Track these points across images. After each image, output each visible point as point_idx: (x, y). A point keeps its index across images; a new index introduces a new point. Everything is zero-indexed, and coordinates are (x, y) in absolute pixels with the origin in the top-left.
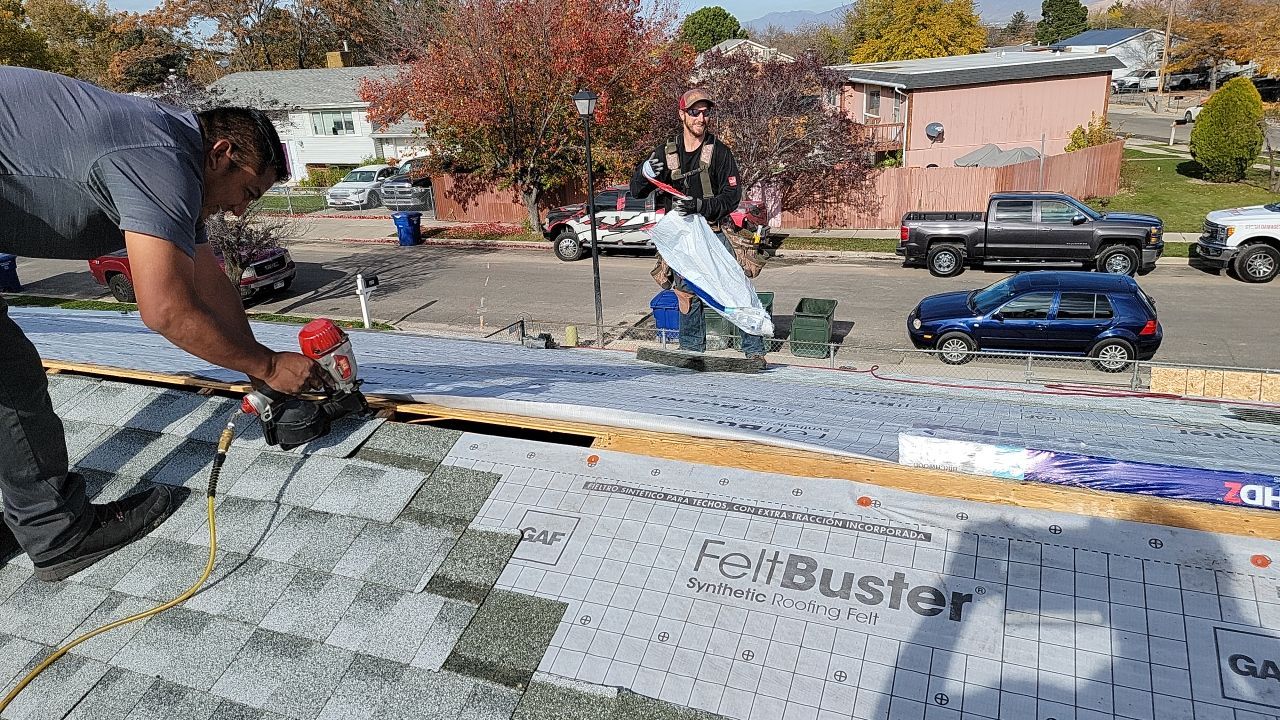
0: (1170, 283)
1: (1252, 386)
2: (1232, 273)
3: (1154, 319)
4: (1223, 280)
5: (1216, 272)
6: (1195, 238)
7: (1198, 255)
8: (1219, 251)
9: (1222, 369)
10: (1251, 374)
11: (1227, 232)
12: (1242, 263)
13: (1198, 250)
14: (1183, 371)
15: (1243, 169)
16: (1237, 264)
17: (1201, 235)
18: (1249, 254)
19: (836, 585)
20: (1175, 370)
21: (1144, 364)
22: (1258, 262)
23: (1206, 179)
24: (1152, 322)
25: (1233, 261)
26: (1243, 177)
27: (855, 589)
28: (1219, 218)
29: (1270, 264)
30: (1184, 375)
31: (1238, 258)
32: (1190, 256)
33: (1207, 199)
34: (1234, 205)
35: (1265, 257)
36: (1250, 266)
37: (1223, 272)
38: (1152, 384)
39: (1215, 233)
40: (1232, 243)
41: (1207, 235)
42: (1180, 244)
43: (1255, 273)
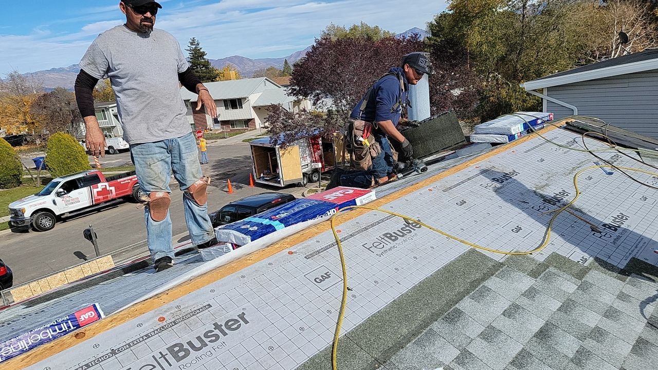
0: (6, 244)
1: (63, 279)
2: (34, 230)
3: (3, 266)
4: (32, 234)
5: (27, 231)
6: (8, 218)
7: (14, 226)
8: (23, 221)
9: (45, 277)
10: (59, 274)
11: (23, 211)
12: (36, 223)
13: (13, 224)
14: (26, 286)
15: (19, 180)
16: (34, 225)
17: (10, 216)
18: (38, 218)
19: (198, 344)
20: (23, 287)
21: (6, 291)
22: (43, 221)
23: (3, 188)
24: (3, 267)
25: (32, 224)
26: (21, 183)
27: (206, 340)
28: (16, 205)
29: (50, 220)
30: (29, 288)
31: (34, 222)
32: (10, 228)
33: (7, 198)
34: (20, 198)
35: (46, 218)
36: (41, 224)
37: (30, 230)
38: (14, 299)
39: (16, 213)
40: (27, 215)
41: (13, 215)
42: (3, 223)
43: (45, 226)
